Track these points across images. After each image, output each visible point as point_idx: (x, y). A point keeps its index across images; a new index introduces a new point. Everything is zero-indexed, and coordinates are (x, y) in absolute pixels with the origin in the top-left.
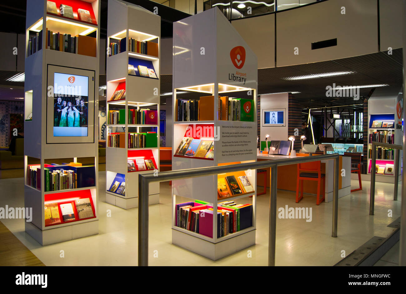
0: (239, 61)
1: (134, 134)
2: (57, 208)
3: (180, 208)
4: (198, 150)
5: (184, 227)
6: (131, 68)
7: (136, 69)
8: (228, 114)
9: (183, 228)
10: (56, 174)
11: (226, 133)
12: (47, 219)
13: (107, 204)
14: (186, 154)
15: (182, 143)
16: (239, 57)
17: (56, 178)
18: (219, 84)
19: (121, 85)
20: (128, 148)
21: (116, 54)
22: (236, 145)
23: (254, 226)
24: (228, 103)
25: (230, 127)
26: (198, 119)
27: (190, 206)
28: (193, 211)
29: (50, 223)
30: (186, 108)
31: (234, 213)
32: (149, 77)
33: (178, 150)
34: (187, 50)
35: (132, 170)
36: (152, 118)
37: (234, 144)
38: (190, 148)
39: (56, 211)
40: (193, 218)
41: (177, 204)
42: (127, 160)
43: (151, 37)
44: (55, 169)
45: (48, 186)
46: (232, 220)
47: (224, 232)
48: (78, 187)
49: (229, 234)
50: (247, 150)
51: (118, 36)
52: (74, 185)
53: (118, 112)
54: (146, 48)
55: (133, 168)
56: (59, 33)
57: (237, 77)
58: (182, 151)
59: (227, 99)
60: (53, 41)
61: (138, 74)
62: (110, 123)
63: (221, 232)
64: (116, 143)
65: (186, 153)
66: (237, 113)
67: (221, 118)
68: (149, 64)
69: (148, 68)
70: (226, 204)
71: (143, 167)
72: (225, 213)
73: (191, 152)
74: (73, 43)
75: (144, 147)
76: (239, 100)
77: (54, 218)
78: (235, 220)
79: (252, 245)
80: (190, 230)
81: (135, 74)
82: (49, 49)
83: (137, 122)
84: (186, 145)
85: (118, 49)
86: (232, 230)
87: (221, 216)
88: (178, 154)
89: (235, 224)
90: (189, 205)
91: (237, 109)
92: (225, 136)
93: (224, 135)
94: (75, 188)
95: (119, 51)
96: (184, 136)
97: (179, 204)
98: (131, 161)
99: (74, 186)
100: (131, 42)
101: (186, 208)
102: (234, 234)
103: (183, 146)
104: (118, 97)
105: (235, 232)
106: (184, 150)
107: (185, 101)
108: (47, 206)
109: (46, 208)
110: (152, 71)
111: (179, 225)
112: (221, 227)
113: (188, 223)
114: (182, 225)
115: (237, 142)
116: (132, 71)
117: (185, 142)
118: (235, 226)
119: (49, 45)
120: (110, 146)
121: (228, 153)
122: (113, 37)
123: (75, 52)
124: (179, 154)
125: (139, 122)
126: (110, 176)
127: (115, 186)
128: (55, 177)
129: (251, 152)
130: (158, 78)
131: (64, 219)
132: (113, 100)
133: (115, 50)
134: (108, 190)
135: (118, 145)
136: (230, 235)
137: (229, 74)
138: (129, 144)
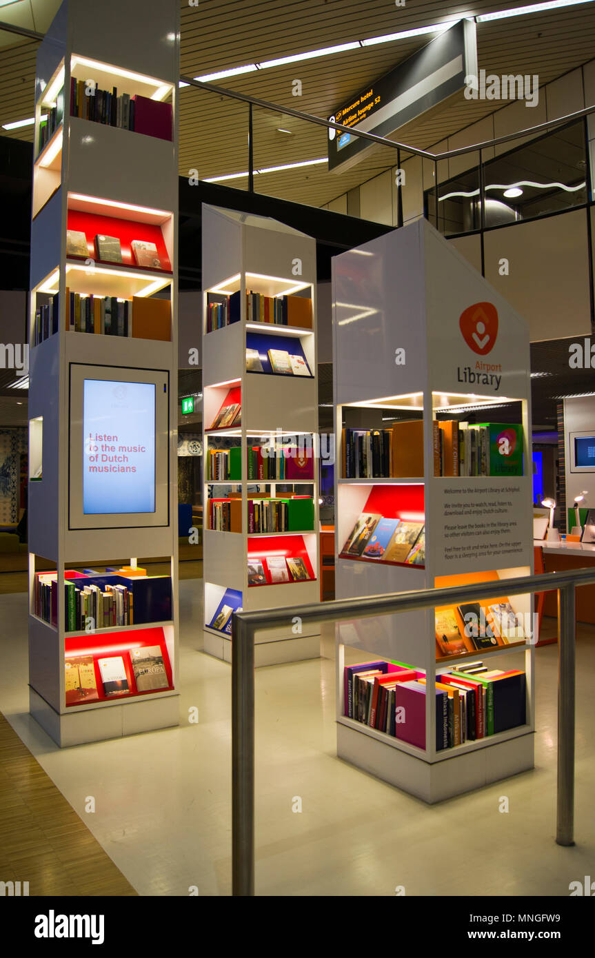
0: (481, 337)
1: (262, 502)
2: (91, 666)
3: (354, 675)
4: (391, 545)
5: (364, 720)
6: (252, 355)
7: (264, 358)
8: (460, 462)
9: (361, 722)
10: (90, 593)
11: (454, 506)
12: (70, 691)
13: (205, 657)
14: (365, 554)
15: (357, 526)
16: (481, 328)
17: (89, 603)
18: (434, 393)
19: (234, 394)
20: (249, 532)
21: (221, 327)
22: (479, 533)
23: (529, 725)
24: (459, 436)
25: (465, 491)
26: (391, 472)
27: (377, 671)
28: (382, 685)
29: (76, 698)
30: (364, 448)
31: (478, 692)
32: (292, 375)
33: (348, 543)
34: (371, 311)
35: (257, 583)
36: (302, 465)
37: (474, 530)
38: (373, 539)
39: (90, 673)
40: (382, 701)
41: (348, 666)
42: (247, 558)
43: (295, 285)
44: (89, 582)
45: (72, 620)
46: (473, 709)
47: (453, 737)
48: (135, 623)
49: (466, 741)
50: (507, 544)
51: (224, 288)
52: (126, 617)
53: (226, 452)
54: (286, 310)
55: (261, 578)
56: (92, 296)
57: (479, 375)
58: (356, 546)
59: (456, 426)
60: (81, 313)
61: (268, 369)
62: (212, 477)
63: (445, 736)
64: (224, 521)
65: (366, 549)
66: (480, 459)
67: (441, 471)
68: (293, 346)
69: (289, 354)
70: (462, 670)
71: (283, 574)
72: (456, 693)
73: (375, 548)
74: (122, 314)
75: (283, 530)
76: (485, 428)
77: (86, 690)
78: (482, 709)
79: (527, 769)
80: (376, 727)
81: (262, 370)
82: (72, 330)
83: (268, 476)
84: (366, 531)
85: (224, 317)
86: (473, 733)
87: (445, 699)
88: (348, 552)
89: (482, 719)
90: (375, 669)
91: (480, 449)
92: (451, 514)
93: (449, 510)
94: (129, 624)
95: (226, 321)
96: (362, 510)
97: (351, 665)
98: (257, 561)
99: (126, 620)
100: (251, 301)
101: (368, 675)
102: (477, 741)
103: (360, 535)
104: (227, 421)
105: (481, 737)
106: (362, 544)
107: (361, 433)
108: (72, 662)
109: (68, 667)
110: (299, 361)
111: (352, 715)
112: (445, 725)
113: (372, 711)
114: (360, 715)
115: (482, 526)
116: (255, 362)
117: (363, 525)
118: (481, 723)
119: (72, 324)
120: (212, 529)
121: (461, 552)
122: (216, 290)
123: (126, 335)
124: (350, 551)
125: (271, 475)
126: (213, 594)
127: (223, 615)
128: (87, 600)
129: (518, 547)
130: (314, 375)
131: (105, 691)
132: (216, 427)
133: (218, 319)
134: (208, 624)
135: (228, 527)
136: (469, 744)
137: (459, 369)
138: (251, 525)
